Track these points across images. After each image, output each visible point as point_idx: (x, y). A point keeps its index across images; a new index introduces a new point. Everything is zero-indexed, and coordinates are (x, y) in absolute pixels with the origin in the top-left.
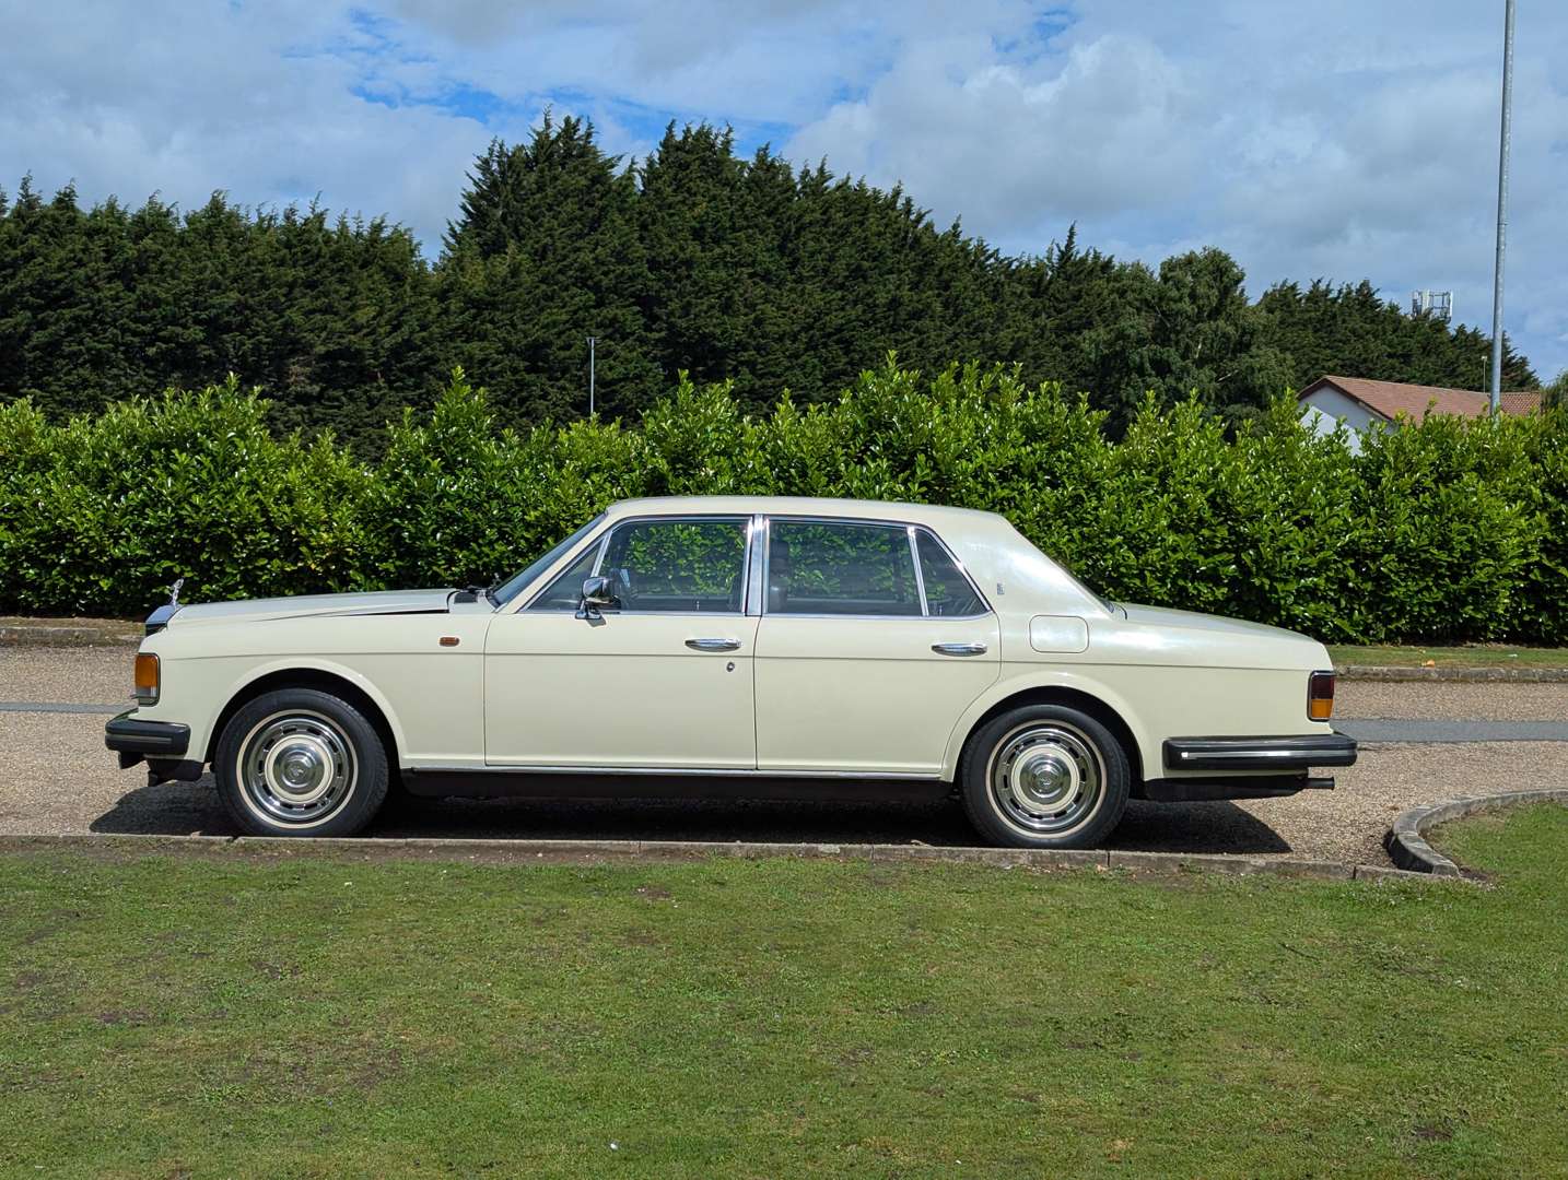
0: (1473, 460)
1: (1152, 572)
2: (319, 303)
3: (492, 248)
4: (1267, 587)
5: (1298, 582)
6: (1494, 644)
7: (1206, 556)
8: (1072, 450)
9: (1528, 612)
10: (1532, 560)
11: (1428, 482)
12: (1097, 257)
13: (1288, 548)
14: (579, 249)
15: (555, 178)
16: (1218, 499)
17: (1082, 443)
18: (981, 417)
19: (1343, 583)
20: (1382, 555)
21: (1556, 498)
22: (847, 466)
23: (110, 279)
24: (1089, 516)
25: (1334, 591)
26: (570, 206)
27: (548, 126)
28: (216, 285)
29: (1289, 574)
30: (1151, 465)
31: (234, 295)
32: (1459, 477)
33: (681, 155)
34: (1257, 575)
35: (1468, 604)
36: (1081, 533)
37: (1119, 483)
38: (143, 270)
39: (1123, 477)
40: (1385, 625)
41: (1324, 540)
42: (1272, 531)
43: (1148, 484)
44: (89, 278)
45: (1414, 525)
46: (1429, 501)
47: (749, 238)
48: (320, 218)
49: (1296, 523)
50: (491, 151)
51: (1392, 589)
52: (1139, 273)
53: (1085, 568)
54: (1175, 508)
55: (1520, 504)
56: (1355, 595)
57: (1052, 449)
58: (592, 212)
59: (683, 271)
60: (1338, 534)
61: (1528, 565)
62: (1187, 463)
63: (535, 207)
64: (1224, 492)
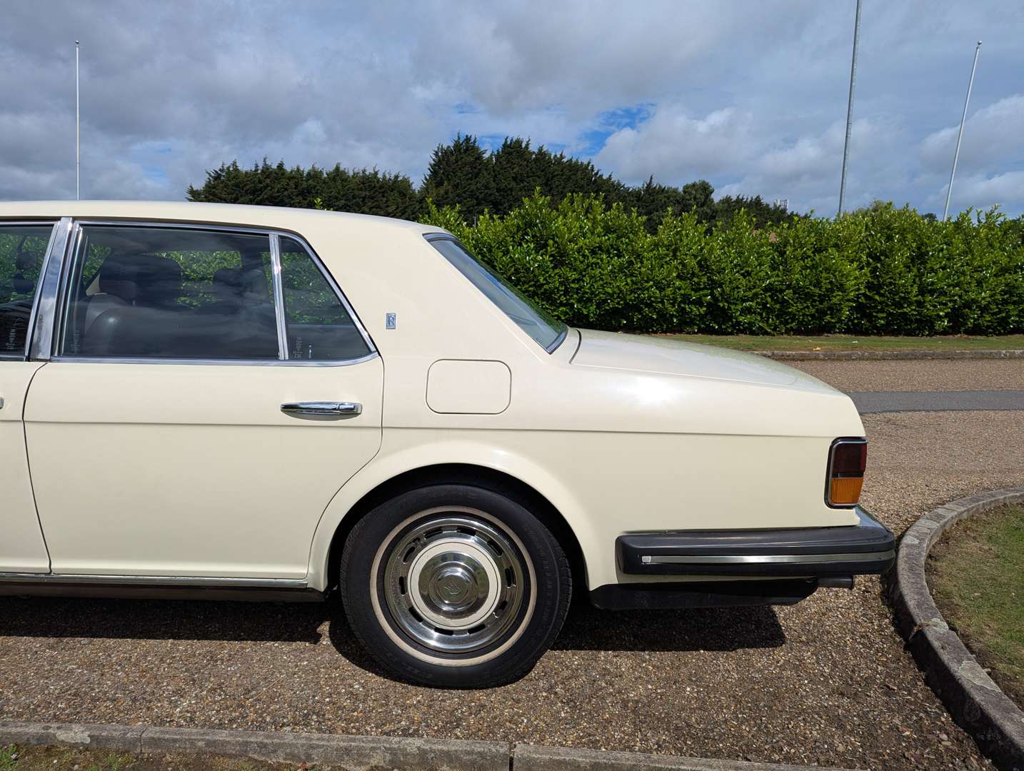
0: (833, 241)
1: (668, 300)
2: (374, 204)
3: (440, 184)
4: (726, 307)
5: (742, 305)
6: (838, 335)
7: (696, 292)
8: (628, 238)
9: (857, 318)
10: (861, 292)
11: (809, 253)
12: (660, 187)
13: (738, 288)
14: (470, 184)
15: (462, 158)
16: (703, 263)
17: (633, 234)
18: (583, 221)
19: (764, 305)
20: (785, 291)
21: (874, 261)
22: (513, 247)
23: (297, 196)
24: (636, 272)
25: (760, 309)
26: (467, 168)
27: (459, 138)
28: (337, 198)
29: (738, 300)
30: (669, 246)
31: (343, 202)
32: (826, 250)
33: (509, 149)
34: (722, 301)
35: (828, 315)
36: (632, 281)
37: (652, 254)
38: (309, 192)
39: (654, 252)
40: (785, 326)
41: (756, 283)
42: (730, 279)
43: (667, 255)
44: (289, 195)
45: (802, 274)
46: (810, 262)
47: (534, 180)
48: (376, 173)
49: (742, 275)
50: (438, 148)
51: (790, 308)
52: (675, 191)
53: (633, 298)
54: (680, 267)
55: (855, 264)
56: (770, 311)
57: (619, 237)
58: (476, 171)
59: (509, 192)
60: (763, 280)
61: (858, 295)
62: (688, 244)
63: (454, 169)
64: (706, 259)
